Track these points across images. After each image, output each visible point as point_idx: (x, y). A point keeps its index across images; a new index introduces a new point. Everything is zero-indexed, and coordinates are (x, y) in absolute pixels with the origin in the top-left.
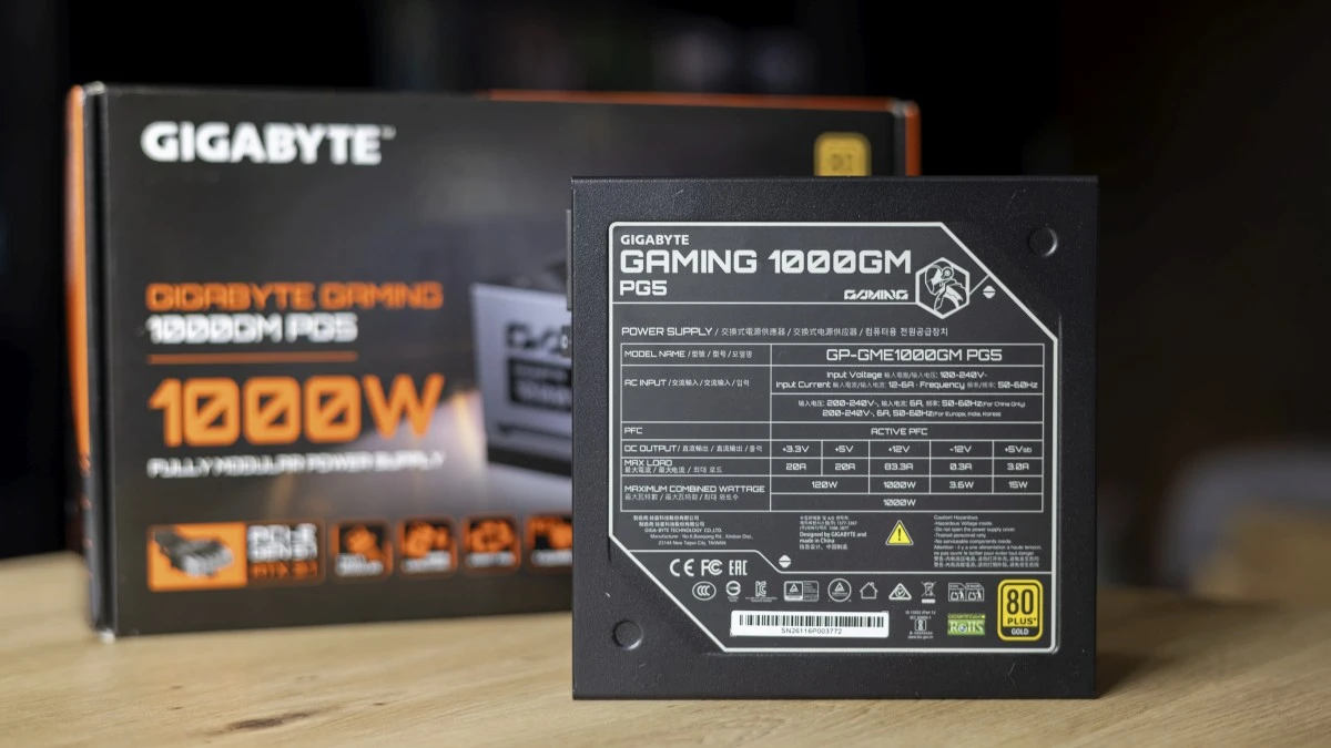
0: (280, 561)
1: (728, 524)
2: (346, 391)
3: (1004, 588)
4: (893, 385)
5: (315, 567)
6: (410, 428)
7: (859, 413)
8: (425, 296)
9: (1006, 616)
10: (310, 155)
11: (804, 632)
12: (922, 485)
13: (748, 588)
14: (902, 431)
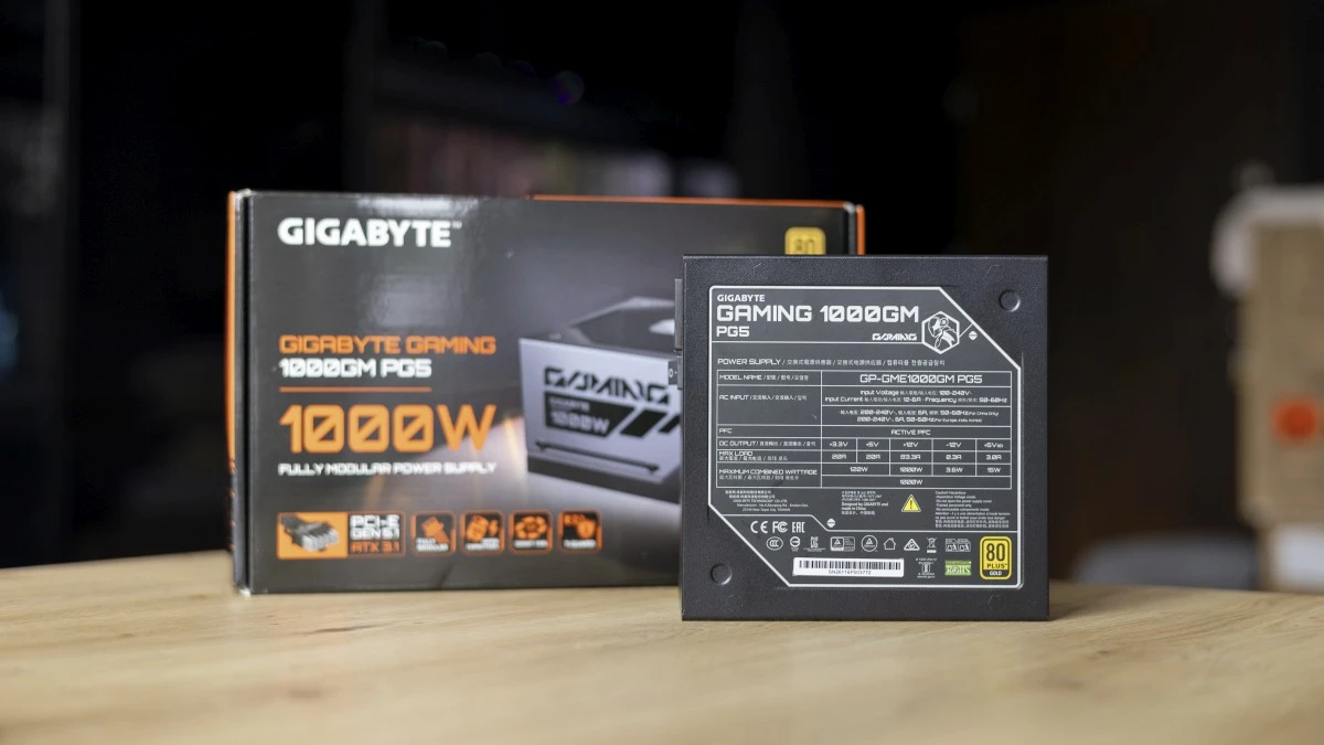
0: (372, 540)
1: (793, 497)
2: (424, 415)
3: (985, 543)
4: (907, 400)
5: (397, 545)
7: (883, 419)
8: (483, 346)
9: (986, 562)
10: (399, 240)
11: (844, 573)
12: (927, 470)
13: (805, 541)
14: (913, 432)
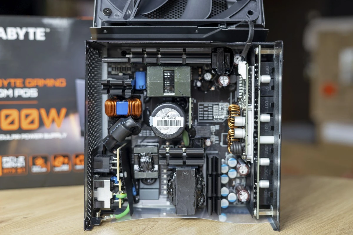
0: (13, 168)
2: (34, 113)
5: (24, 170)
6: (55, 125)
8: (61, 83)
10: (22, 37)
